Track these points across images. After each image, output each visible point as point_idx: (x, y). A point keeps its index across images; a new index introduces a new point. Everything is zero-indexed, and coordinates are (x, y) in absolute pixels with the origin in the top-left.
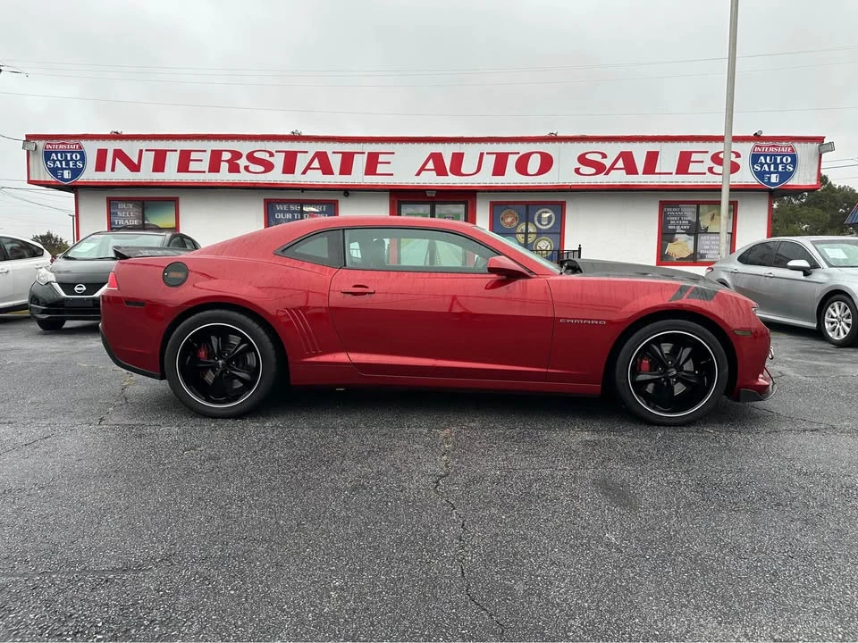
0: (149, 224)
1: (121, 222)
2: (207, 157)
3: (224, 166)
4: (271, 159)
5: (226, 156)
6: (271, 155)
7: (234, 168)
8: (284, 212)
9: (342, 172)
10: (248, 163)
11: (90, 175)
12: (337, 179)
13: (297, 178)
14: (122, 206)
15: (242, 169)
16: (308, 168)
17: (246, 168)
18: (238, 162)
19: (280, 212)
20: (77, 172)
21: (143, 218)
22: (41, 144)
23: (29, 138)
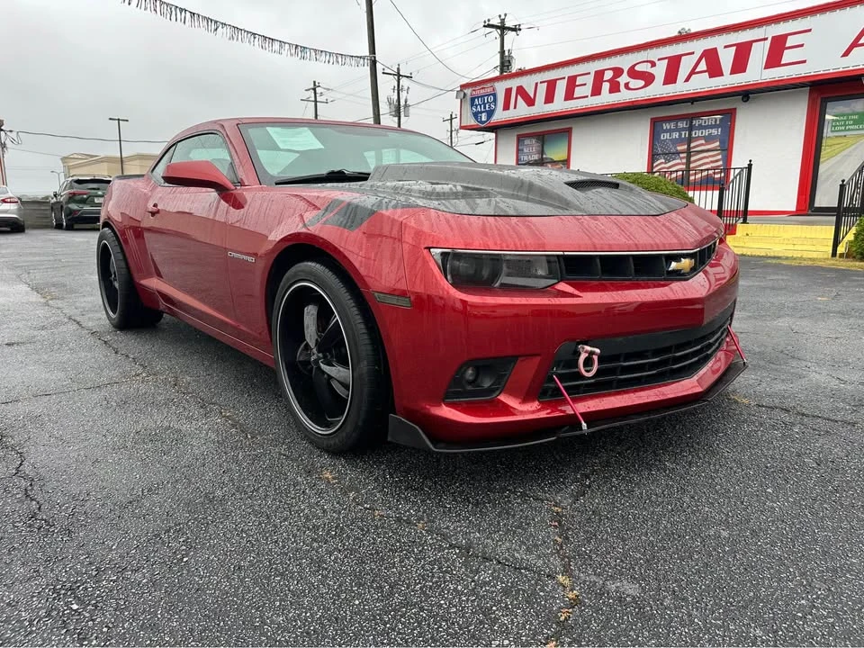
0: (546, 158)
1: (526, 158)
2: (590, 80)
3: (606, 86)
4: (652, 70)
5: (608, 75)
6: (653, 64)
7: (615, 88)
8: (670, 131)
9: (734, 71)
10: (628, 79)
11: (500, 116)
12: (728, 80)
13: (680, 88)
14: (527, 142)
15: (622, 87)
16: (693, 72)
17: (627, 86)
18: (618, 79)
19: (666, 131)
20: (490, 113)
21: (542, 152)
22: (468, 91)
23: (463, 87)
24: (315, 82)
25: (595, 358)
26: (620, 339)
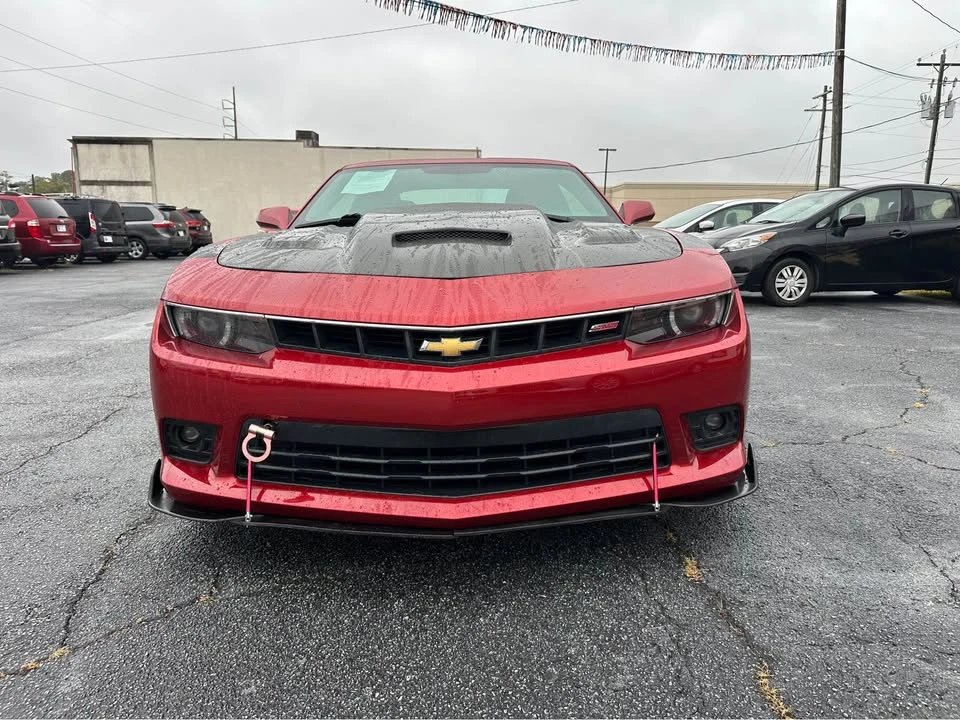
24: (826, 87)
25: (268, 443)
26: (319, 426)
